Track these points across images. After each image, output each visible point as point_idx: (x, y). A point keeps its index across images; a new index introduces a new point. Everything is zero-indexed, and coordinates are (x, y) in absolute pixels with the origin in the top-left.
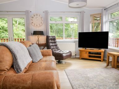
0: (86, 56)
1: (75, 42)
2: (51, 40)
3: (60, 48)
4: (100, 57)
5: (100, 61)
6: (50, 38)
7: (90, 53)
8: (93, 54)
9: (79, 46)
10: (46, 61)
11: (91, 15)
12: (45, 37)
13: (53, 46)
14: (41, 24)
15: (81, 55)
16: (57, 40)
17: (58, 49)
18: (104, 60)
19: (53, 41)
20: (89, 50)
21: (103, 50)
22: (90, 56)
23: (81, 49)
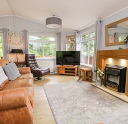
0: (63, 72)
1: (53, 60)
2: (31, 58)
3: (39, 65)
4: (74, 72)
5: (74, 75)
6: (29, 56)
7: (66, 69)
8: (68, 69)
9: (57, 64)
10: (23, 78)
11: (67, 37)
12: (25, 55)
13: (32, 64)
14: (20, 43)
15: (58, 72)
16: (36, 58)
17: (37, 66)
18: (77, 75)
19: (32, 59)
20: (65, 66)
21: (76, 66)
22: (66, 72)
23: (59, 66)
